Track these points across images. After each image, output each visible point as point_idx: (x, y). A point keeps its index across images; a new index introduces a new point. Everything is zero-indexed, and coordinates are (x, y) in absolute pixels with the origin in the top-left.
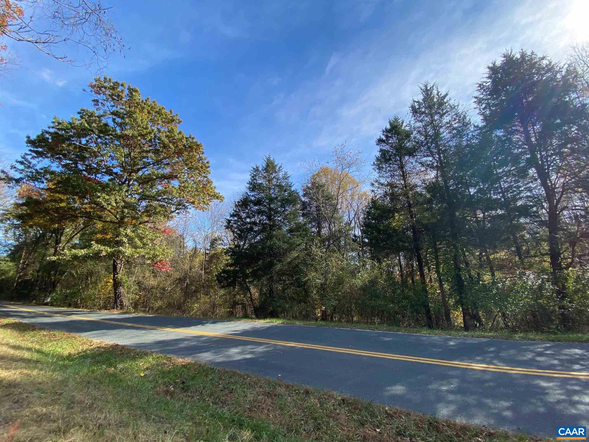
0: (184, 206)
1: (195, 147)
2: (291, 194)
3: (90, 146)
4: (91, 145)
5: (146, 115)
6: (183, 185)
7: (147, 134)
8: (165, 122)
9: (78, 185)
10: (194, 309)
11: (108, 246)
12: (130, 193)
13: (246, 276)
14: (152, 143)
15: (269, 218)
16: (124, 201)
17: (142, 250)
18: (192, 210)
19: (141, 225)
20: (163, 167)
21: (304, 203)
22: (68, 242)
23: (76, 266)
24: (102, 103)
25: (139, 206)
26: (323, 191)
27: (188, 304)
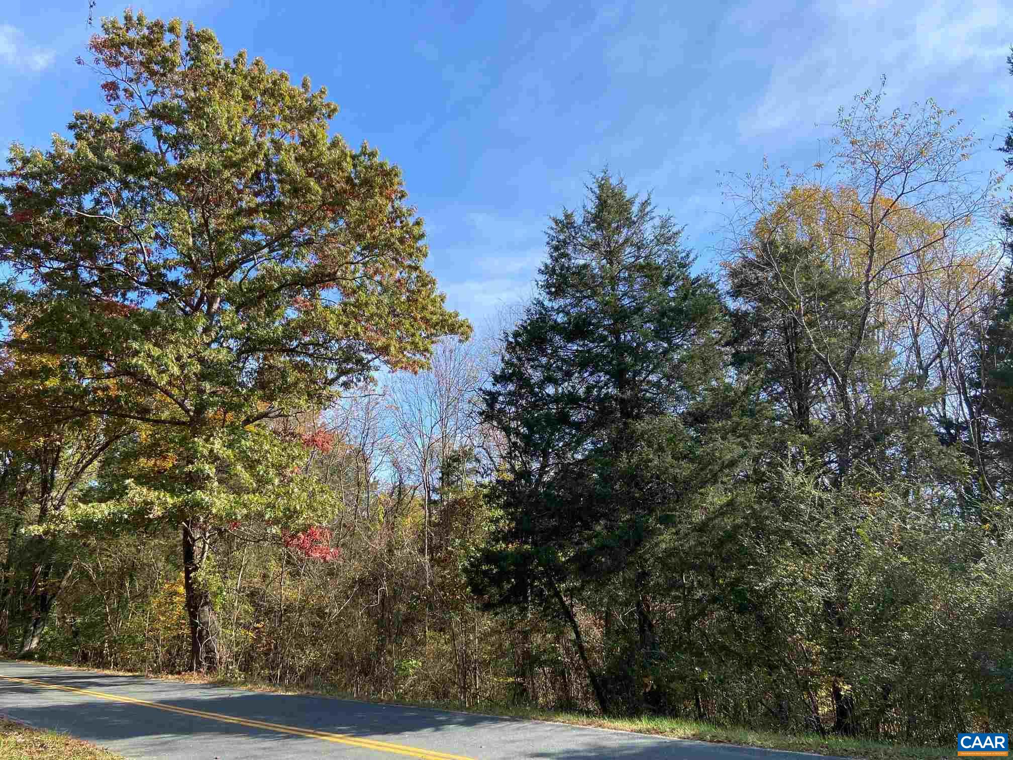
0: (359, 361)
1: (379, 180)
2: (691, 288)
3: (105, 214)
4: (106, 210)
5: (239, 102)
6: (352, 300)
7: (245, 160)
8: (292, 118)
9: (83, 323)
10: (406, 677)
11: (166, 490)
12: (213, 334)
13: (559, 572)
14: (262, 185)
15: (619, 377)
16: (202, 361)
17: (255, 498)
18: (381, 373)
19: (251, 427)
20: (297, 253)
21: (738, 318)
22: (71, 484)
23: (94, 550)
24: (126, 90)
25: (241, 370)
26: (806, 268)
27: (389, 658)
